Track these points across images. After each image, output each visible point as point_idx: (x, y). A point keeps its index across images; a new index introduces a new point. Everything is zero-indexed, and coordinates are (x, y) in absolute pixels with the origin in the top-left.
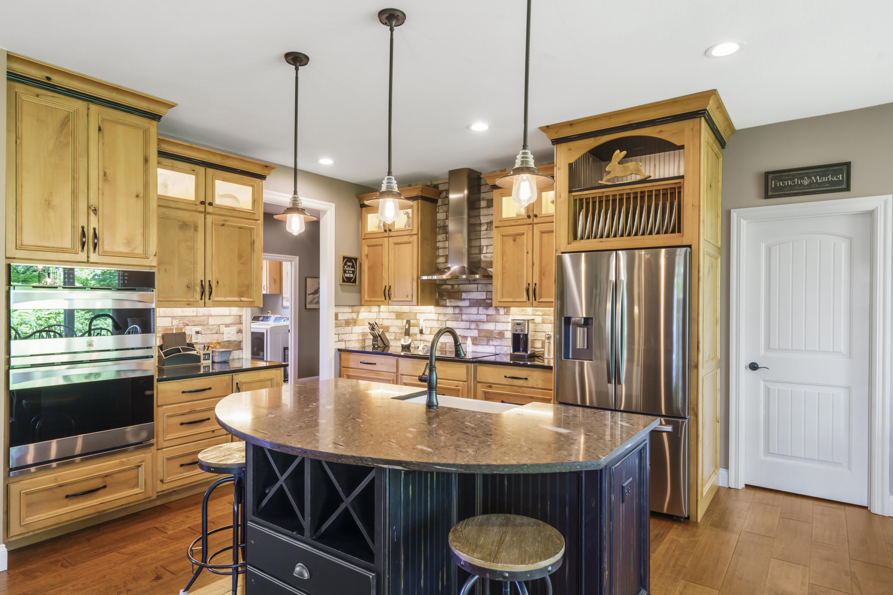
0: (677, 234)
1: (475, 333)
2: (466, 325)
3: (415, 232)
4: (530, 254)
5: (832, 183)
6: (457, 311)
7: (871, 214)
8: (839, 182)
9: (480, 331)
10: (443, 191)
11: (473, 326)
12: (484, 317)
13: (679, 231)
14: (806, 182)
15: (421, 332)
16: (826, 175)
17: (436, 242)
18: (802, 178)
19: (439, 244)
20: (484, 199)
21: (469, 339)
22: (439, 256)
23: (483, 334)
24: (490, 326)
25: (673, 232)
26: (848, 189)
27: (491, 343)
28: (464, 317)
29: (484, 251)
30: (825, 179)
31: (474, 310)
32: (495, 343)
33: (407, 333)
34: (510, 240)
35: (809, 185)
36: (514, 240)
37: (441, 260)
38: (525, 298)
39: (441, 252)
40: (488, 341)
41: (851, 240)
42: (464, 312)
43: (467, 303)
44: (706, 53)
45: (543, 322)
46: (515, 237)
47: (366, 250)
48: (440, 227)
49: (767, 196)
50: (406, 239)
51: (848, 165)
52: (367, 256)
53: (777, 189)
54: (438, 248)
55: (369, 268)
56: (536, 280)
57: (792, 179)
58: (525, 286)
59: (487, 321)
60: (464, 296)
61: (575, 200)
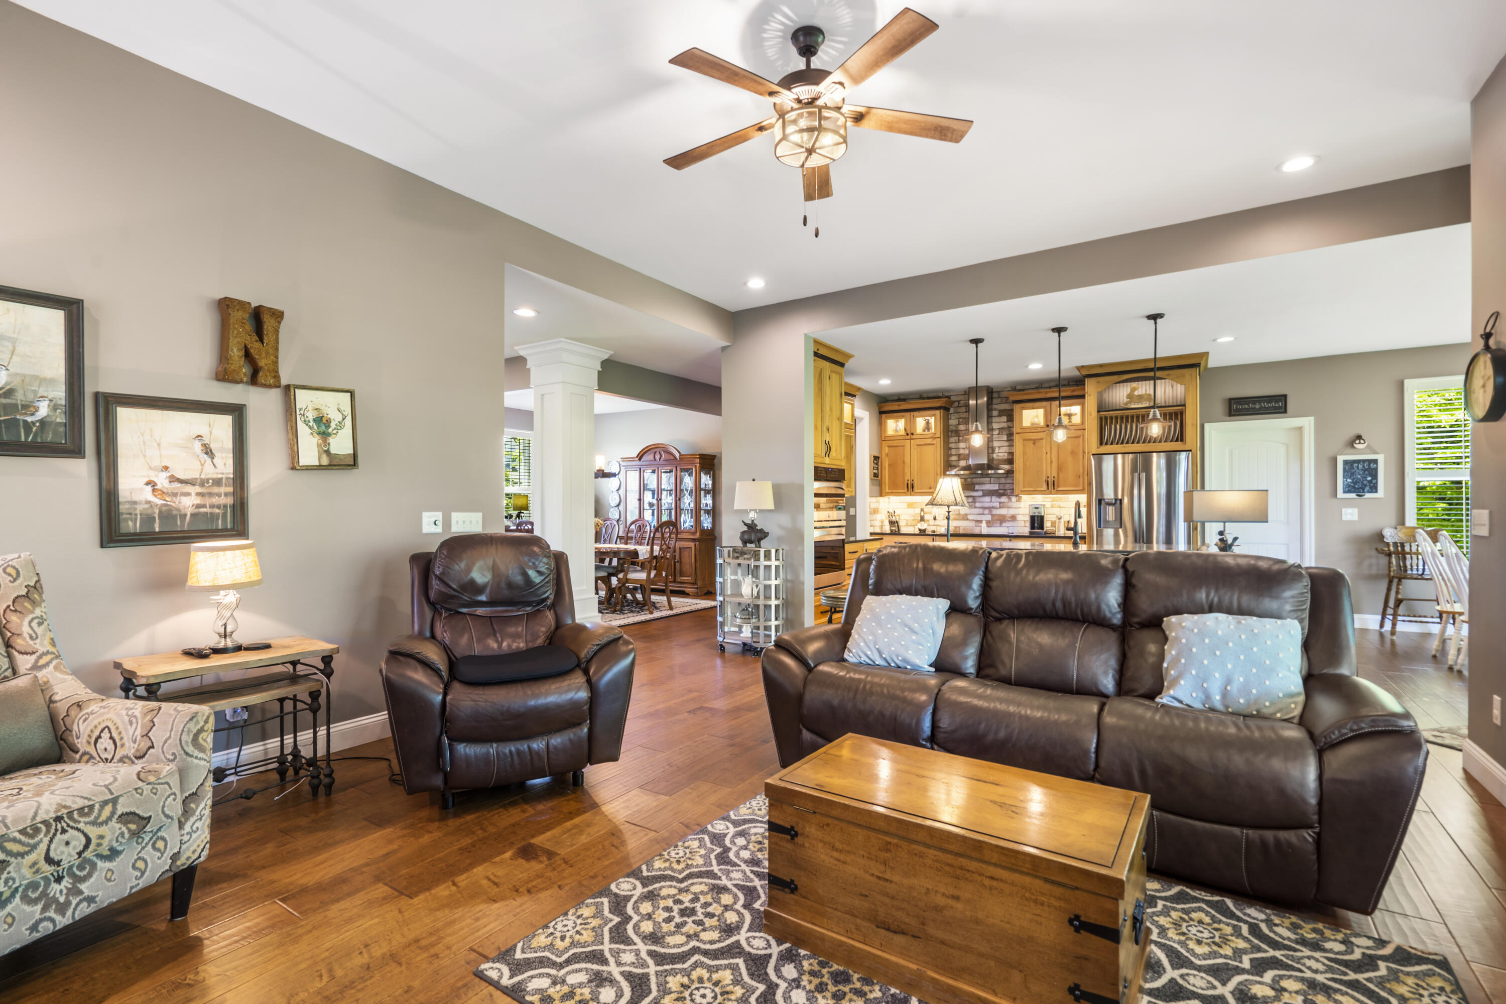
0: (1179, 443)
1: (989, 518)
2: (981, 511)
3: (938, 435)
4: (1049, 454)
5: (1275, 408)
6: (970, 500)
7: (1300, 429)
8: (1280, 408)
9: (993, 515)
10: (955, 402)
11: (986, 511)
12: (997, 505)
13: (1182, 440)
14: (1257, 406)
15: (935, 519)
16: (1271, 402)
17: (949, 443)
18: (1255, 404)
19: (952, 445)
20: (995, 409)
21: (984, 522)
22: (952, 455)
23: (996, 517)
24: (1003, 511)
25: (1177, 440)
26: (1285, 412)
27: (1004, 524)
28: (977, 505)
29: (997, 451)
30: (1270, 405)
31: (987, 499)
32: (1007, 524)
33: (922, 519)
34: (1031, 443)
35: (1260, 408)
36: (1034, 444)
37: (954, 458)
38: (1044, 487)
39: (953, 452)
40: (1001, 523)
41: (1287, 446)
42: (978, 500)
43: (980, 493)
44: (1214, 340)
45: (1052, 507)
46: (1035, 441)
47: (886, 450)
48: (952, 431)
49: (1230, 415)
50: (929, 441)
51: (1285, 396)
52: (887, 455)
53: (1237, 410)
54: (951, 449)
55: (889, 465)
56: (1054, 473)
57: (1248, 404)
58: (1044, 478)
59: (1000, 507)
60: (977, 487)
61: (1101, 418)
